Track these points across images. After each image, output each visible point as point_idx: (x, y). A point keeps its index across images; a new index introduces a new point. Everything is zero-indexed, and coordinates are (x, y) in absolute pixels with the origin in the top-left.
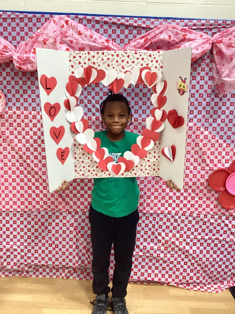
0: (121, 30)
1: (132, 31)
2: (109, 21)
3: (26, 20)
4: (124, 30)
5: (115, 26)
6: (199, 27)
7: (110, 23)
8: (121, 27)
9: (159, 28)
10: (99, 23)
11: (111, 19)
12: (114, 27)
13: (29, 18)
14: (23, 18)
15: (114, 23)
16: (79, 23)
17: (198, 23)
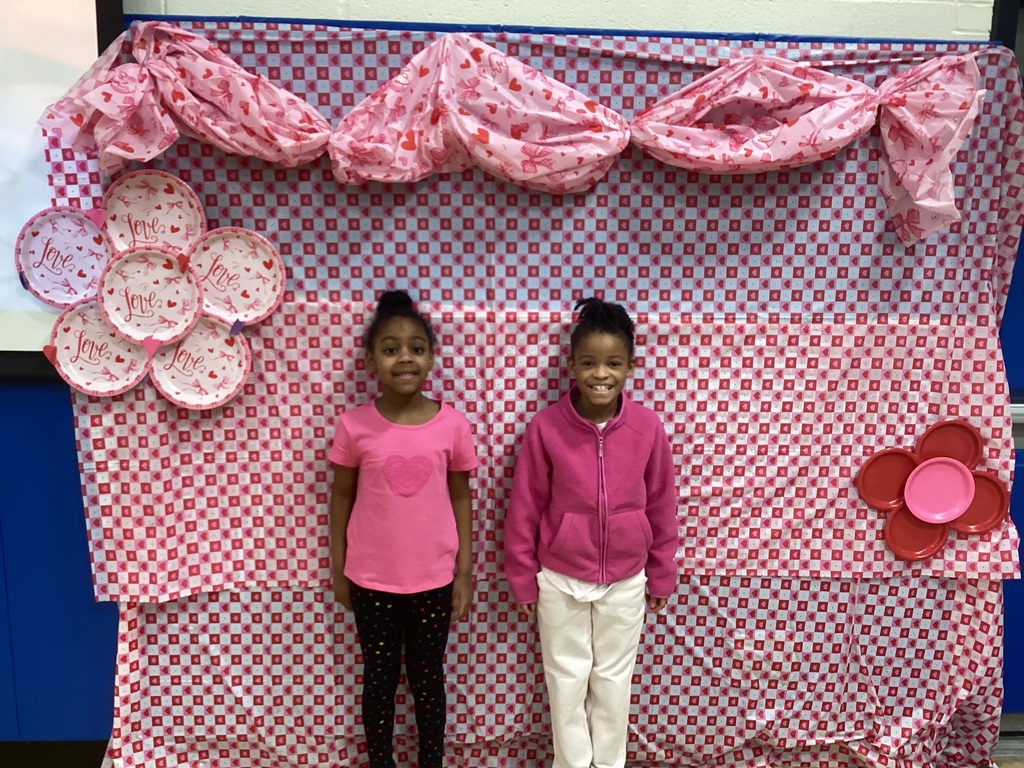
0: (626, 74)
1: (656, 74)
2: (594, 49)
3: (358, 49)
4: (633, 74)
5: (610, 61)
6: (840, 62)
7: (595, 54)
8: (626, 63)
9: (731, 68)
10: (564, 55)
11: (597, 44)
12: (606, 65)
13: (367, 43)
14: (349, 43)
15: (606, 55)
16: (510, 54)
17: (837, 52)
